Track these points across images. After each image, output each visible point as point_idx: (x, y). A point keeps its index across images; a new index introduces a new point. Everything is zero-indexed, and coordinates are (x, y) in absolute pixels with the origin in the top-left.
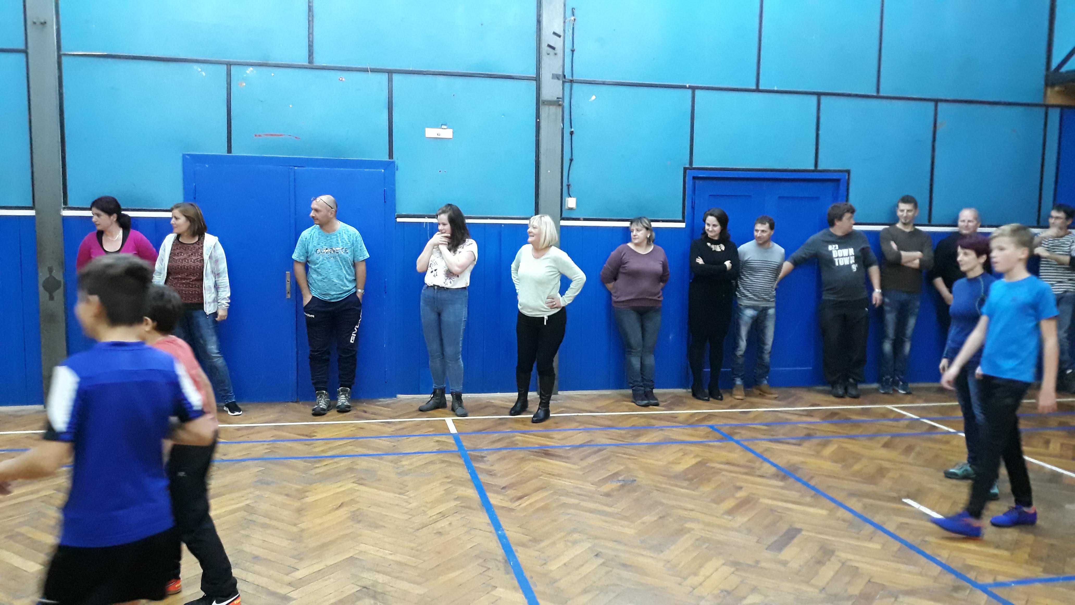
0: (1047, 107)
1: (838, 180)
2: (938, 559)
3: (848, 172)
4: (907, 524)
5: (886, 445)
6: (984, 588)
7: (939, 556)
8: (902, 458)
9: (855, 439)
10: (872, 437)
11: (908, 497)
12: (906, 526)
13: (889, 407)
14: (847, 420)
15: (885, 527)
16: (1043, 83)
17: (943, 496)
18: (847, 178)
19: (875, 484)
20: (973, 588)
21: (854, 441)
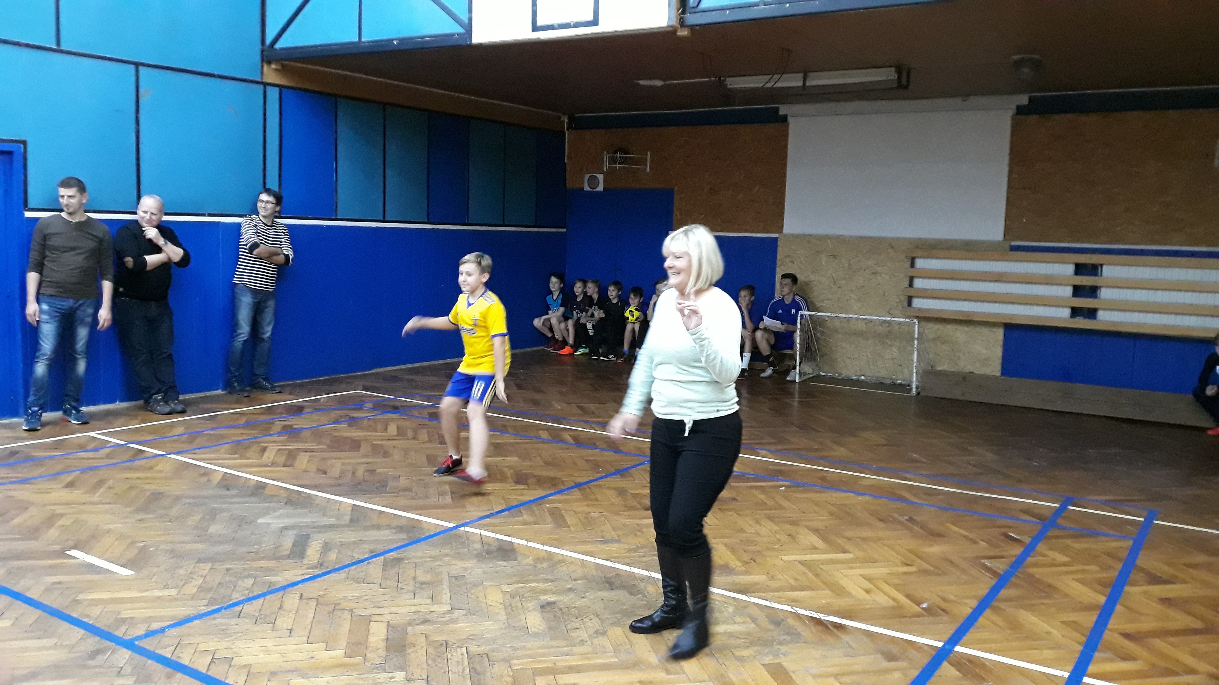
0: (265, 84)
1: (10, 153)
2: (86, 620)
3: (24, 143)
4: (60, 583)
5: (70, 485)
6: (130, 645)
7: (88, 616)
8: (87, 498)
9: (28, 484)
10: (55, 476)
11: (75, 547)
12: (58, 586)
13: (93, 434)
14: (29, 459)
15: (29, 594)
16: (258, 58)
17: (121, 537)
18: (22, 149)
19: (36, 539)
20: (117, 647)
21: (27, 486)
